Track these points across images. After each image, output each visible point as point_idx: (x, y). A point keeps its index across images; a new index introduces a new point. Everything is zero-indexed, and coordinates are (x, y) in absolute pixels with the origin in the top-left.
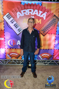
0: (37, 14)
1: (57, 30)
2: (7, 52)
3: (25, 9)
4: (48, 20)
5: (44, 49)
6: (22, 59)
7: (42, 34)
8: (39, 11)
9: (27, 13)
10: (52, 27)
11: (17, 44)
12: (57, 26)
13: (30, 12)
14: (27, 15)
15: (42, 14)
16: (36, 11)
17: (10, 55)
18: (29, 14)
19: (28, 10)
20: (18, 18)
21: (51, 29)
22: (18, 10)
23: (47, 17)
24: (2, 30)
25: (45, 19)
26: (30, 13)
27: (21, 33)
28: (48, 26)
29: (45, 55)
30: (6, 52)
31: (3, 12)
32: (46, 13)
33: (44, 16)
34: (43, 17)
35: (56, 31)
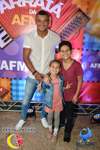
1: (85, 41)
4: (66, 21)
6: (11, 98)
9: (21, 3)
10: (74, 33)
11: (2, 69)
12: (85, 32)
13: (27, 2)
14: (21, 7)
15: (52, 6)
18: (24, 5)
20: (2, 13)
21: (72, 39)
23: (62, 13)
26: (27, 4)
27: (8, 44)
28: (66, 32)
32: (61, 4)
33: (56, 10)
34: (55, 12)
35: (83, 44)
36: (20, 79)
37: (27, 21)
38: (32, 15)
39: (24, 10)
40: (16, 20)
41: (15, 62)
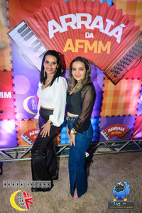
0: (101, 27)
2: (21, 128)
3: (70, 13)
4: (127, 45)
5: (113, 116)
6: (60, 142)
7: (111, 80)
8: (107, 20)
9: (76, 25)
10: (134, 61)
13: (83, 22)
14: (76, 30)
15: (112, 28)
16: (99, 18)
17: (28, 136)
18: (79, 27)
19: (79, 15)
20: (51, 38)
21: (134, 67)
22: (50, 14)
23: (124, 37)
24: (5, 70)
25: (119, 42)
26: (83, 26)
28: (127, 59)
29: (114, 128)
30: (17, 129)
31: (8, 18)
32: (123, 25)
33: (117, 33)
34: (115, 36)
37: (82, 47)
39: (79, 33)
40: (69, 46)
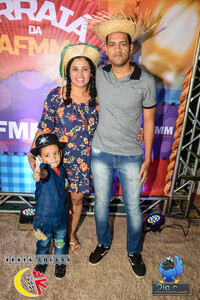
6: (0, 189)
8: (62, 8)
9: (13, 14)
14: (14, 21)
15: (71, 20)
16: (49, 5)
18: (19, 17)
26: (24, 15)
32: (87, 16)
34: (77, 32)
36: (15, 154)
37: (24, 47)
38: (34, 36)
39: (19, 26)
40: (5, 45)
41: (5, 123)
